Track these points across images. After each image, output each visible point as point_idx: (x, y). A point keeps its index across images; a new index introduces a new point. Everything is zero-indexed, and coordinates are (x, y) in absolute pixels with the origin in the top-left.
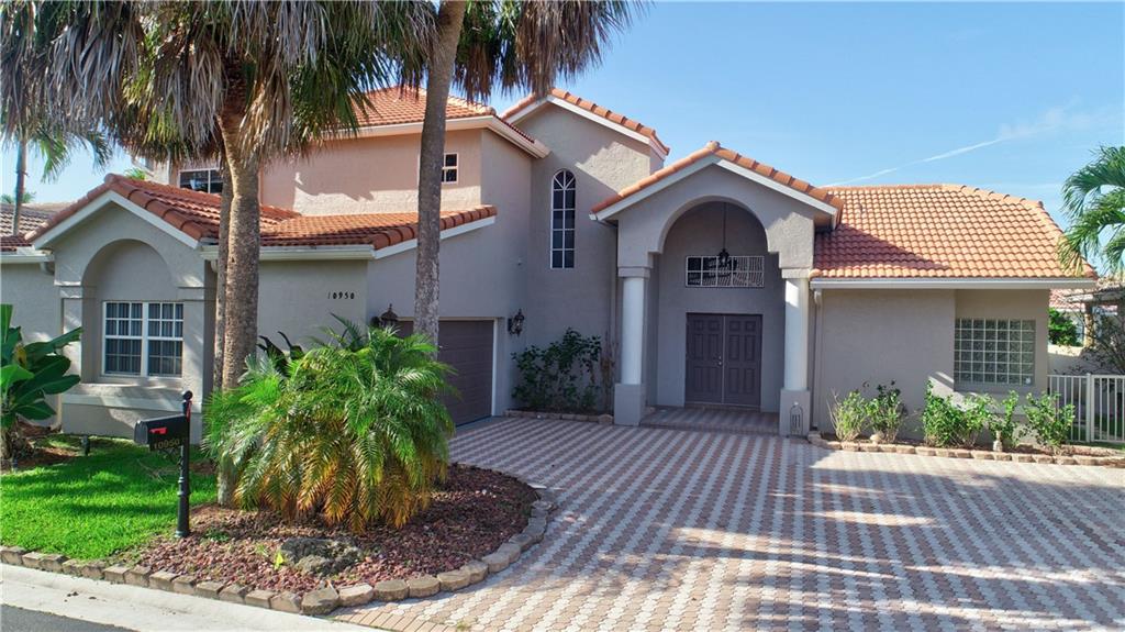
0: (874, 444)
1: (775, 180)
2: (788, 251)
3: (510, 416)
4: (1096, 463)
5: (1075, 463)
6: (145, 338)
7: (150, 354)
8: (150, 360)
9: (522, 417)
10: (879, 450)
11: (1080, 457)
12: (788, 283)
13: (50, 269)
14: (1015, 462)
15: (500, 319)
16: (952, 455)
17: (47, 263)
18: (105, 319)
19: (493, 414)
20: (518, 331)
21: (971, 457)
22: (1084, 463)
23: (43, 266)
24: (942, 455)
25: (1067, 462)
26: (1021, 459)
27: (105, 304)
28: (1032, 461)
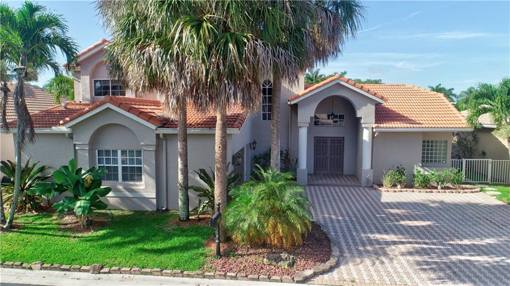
0: (399, 189)
1: (363, 90)
2: (365, 117)
4: (472, 192)
5: (466, 192)
6: (120, 166)
7: (123, 172)
8: (123, 175)
10: (401, 191)
11: (467, 190)
12: (365, 129)
13: (71, 136)
14: (447, 194)
16: (427, 192)
17: (69, 134)
18: (97, 157)
20: (254, 148)
21: (432, 192)
22: (469, 192)
23: (67, 135)
24: (423, 192)
25: (464, 192)
26: (449, 192)
27: (97, 151)
28: (452, 192)
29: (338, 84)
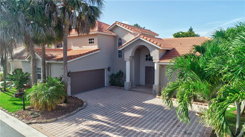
2: (154, 56)
3: (108, 86)
6: (41, 74)
9: (110, 87)
12: (155, 63)
15: (106, 68)
18: (37, 70)
19: (105, 86)
20: (109, 71)
27: (37, 68)
29: (139, 39)
